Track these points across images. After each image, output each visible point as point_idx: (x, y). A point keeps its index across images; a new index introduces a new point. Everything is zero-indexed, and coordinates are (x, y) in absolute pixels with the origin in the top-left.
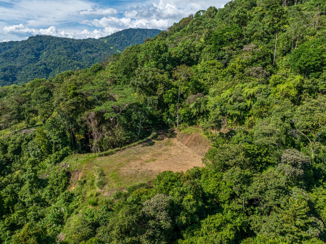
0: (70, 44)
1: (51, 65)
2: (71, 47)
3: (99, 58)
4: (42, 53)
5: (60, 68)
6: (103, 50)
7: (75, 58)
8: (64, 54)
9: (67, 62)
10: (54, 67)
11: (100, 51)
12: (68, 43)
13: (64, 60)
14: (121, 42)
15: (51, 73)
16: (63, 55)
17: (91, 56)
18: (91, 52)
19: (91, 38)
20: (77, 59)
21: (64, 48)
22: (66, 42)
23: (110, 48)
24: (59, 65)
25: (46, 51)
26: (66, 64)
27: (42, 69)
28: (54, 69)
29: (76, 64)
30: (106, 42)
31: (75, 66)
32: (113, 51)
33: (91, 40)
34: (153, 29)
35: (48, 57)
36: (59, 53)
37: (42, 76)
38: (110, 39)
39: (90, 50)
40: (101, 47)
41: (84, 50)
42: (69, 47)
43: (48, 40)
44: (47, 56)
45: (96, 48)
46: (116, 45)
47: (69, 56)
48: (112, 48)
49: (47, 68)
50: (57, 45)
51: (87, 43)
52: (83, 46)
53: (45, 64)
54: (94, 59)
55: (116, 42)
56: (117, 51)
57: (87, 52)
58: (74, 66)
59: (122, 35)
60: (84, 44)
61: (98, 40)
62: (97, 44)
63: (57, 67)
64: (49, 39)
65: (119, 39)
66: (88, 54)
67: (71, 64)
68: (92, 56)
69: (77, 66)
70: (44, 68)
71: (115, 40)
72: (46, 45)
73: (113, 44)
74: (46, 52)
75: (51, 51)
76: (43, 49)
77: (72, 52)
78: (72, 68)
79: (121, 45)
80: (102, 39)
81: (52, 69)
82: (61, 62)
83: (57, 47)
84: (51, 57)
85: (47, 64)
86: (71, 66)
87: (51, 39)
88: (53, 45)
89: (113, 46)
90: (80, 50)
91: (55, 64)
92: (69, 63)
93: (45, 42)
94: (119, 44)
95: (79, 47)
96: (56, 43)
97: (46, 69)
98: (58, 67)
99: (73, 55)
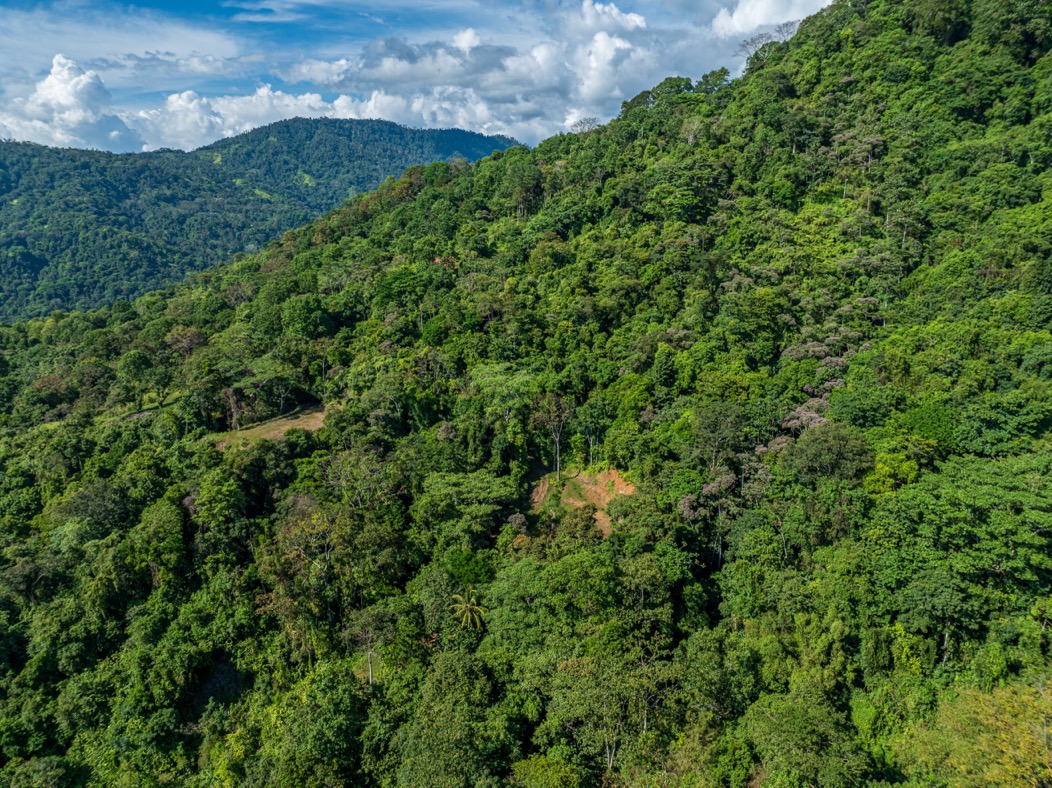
0: (102, 174)
1: (43, 242)
2: (106, 184)
3: (199, 219)
4: (5, 201)
5: (74, 255)
6: (212, 191)
7: (121, 218)
8: (83, 206)
9: (97, 234)
10: (56, 252)
11: (203, 193)
12: (93, 169)
13: (86, 227)
14: (270, 163)
15: (46, 268)
16: (80, 210)
17: (174, 213)
18: (172, 200)
19: (169, 151)
20: (127, 222)
21: (82, 185)
22: (86, 166)
23: (234, 184)
24: (70, 242)
25: (19, 195)
26: (94, 242)
27: (14, 258)
28: (53, 257)
29: (127, 241)
30: (218, 160)
31: (125, 247)
32: (244, 191)
33: (168, 155)
34: (371, 120)
35: (27, 216)
36: (66, 204)
37: (18, 281)
38: (232, 151)
39: (168, 193)
40: (202, 181)
41: (148, 194)
42: (98, 183)
43: (24, 159)
44: (24, 212)
45: (187, 186)
46: (254, 170)
47: (100, 213)
48: (238, 182)
49: (29, 254)
50: (57, 177)
51: (156, 169)
52: (145, 178)
53: (22, 241)
54: (184, 221)
55: (253, 162)
56: (257, 192)
57: (158, 198)
58: (120, 246)
59: (271, 139)
60: (147, 173)
61: (194, 155)
62: (189, 171)
63: (62, 250)
64: (25, 155)
65: (261, 152)
66: (163, 204)
67: (109, 240)
68: (175, 211)
69: (130, 248)
70: (21, 254)
71: (249, 154)
72: (19, 176)
73: (242, 167)
74: (22, 199)
75: (37, 196)
76: (9, 189)
77: (110, 201)
78: (116, 254)
79: (269, 171)
80: (204, 152)
81: (48, 257)
82: (76, 235)
83: (56, 184)
84: (40, 216)
85: (29, 240)
86: (112, 247)
87: (34, 156)
88: (43, 177)
89: (242, 175)
90: (133, 192)
91: (56, 241)
92: (105, 237)
93: (13, 164)
94: (263, 169)
95: (132, 183)
96: (51, 168)
97: (26, 256)
98: (69, 251)
99: (114, 211)
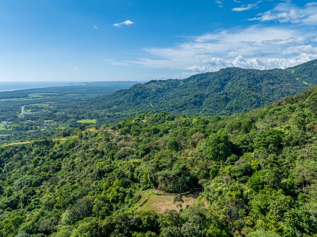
0: (254, 76)
1: (231, 94)
2: (254, 79)
3: (279, 90)
4: (227, 83)
5: (238, 98)
6: (287, 81)
7: (255, 89)
8: (245, 85)
9: (246, 93)
10: (233, 97)
11: (283, 82)
12: (252, 74)
13: (243, 91)
14: (312, 73)
15: (230, 101)
16: (244, 86)
17: (272, 88)
18: (272, 84)
19: (277, 69)
20: (256, 90)
21: (247, 79)
22: (250, 74)
23: (295, 79)
24: (238, 95)
25: (231, 81)
26: (244, 95)
27: (223, 98)
28: (233, 99)
29: (253, 96)
30: (293, 72)
31: (252, 97)
32: (299, 82)
33: (276, 70)
35: (231, 87)
36: (241, 84)
37: (222, 104)
38: (299, 69)
39: (272, 82)
40: (284, 78)
41: (266, 82)
42: (252, 78)
43: (235, 72)
44: (230, 86)
45: (279, 80)
46: (305, 75)
47: (249, 87)
48: (297, 79)
49: (227, 97)
50: (241, 76)
51: (270, 74)
52: (266, 77)
53: (226, 94)
54: (274, 91)
55: (305, 72)
56: (304, 82)
57: (268, 83)
58: (251, 97)
59: (315, 64)
60: (267, 76)
61: (285, 70)
62: (281, 75)
63: (236, 97)
64: (236, 71)
65: (309, 69)
66: (269, 85)
67: (248, 95)
68: (272, 87)
69: (253, 98)
70: (225, 97)
71: (304, 70)
72: (233, 76)
73: (301, 74)
74: (231, 82)
75: (235, 81)
76: (229, 79)
77: (253, 83)
78: (249, 99)
79: (311, 75)
80: (289, 69)
81: (231, 98)
82: (240, 93)
83: (241, 78)
84: (233, 87)
85: (228, 93)
86: (249, 97)
87: (238, 71)
88: (238, 77)
89: (300, 77)
90: (262, 81)
91: (235, 94)
92: (247, 94)
93: (232, 73)
94: (308, 75)
95: (262, 78)
96: (240, 75)
97: (226, 98)
98: (237, 97)
99: (254, 87)
